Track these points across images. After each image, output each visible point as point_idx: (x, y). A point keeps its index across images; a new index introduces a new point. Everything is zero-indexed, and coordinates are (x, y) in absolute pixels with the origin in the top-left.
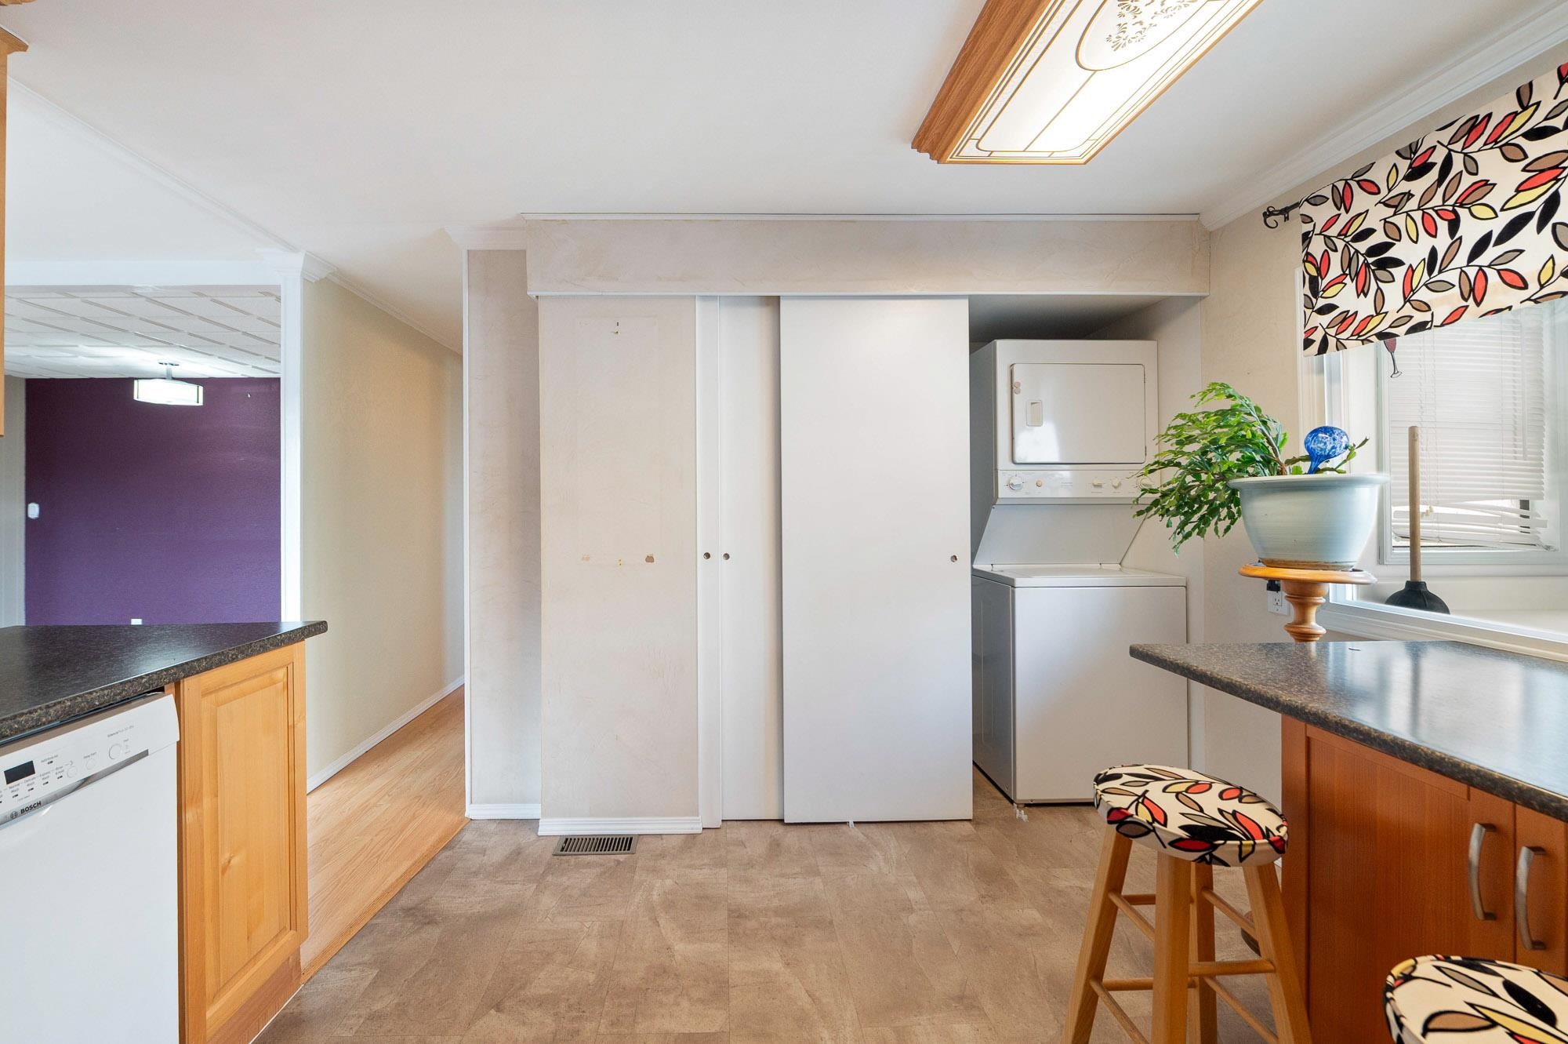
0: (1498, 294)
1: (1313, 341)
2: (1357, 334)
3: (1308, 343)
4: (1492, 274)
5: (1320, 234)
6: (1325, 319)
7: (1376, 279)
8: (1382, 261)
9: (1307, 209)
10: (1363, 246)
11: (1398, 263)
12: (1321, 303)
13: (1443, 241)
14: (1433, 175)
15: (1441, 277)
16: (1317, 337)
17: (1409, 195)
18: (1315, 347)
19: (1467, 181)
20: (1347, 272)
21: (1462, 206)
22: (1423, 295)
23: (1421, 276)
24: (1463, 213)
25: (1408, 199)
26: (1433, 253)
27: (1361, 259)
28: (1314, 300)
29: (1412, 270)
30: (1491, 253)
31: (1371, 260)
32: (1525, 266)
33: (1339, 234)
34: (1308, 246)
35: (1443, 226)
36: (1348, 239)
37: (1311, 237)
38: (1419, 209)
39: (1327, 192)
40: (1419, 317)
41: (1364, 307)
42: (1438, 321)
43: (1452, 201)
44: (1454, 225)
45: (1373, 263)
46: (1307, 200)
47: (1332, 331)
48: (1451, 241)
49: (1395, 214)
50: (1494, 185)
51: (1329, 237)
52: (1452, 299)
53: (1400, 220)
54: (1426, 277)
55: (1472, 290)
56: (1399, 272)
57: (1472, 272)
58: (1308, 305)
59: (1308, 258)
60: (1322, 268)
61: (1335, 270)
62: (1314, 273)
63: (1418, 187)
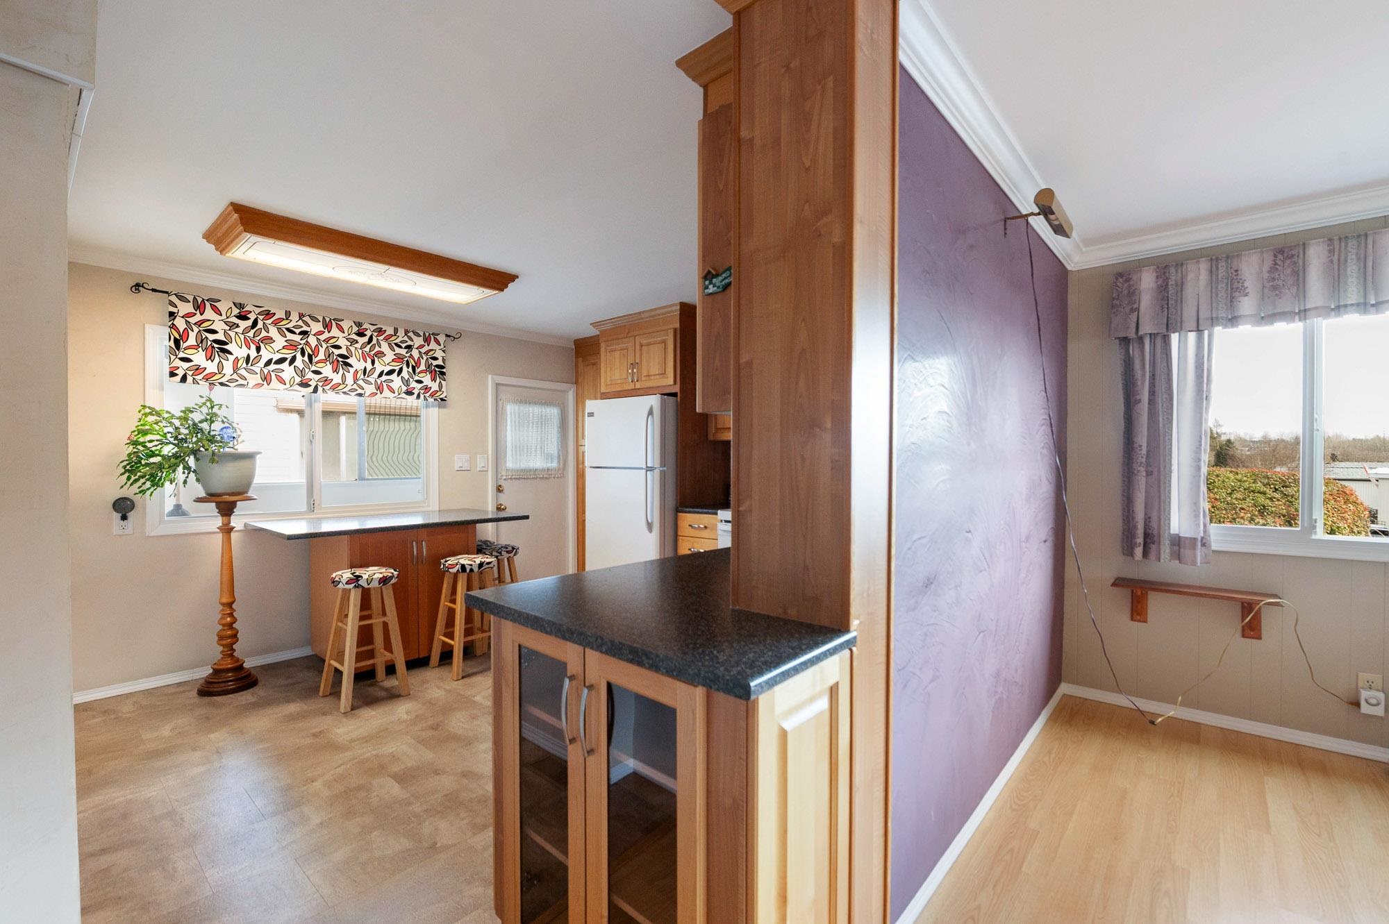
0: (275, 382)
1: (177, 375)
2: (207, 378)
3: (172, 374)
4: (273, 374)
5: (182, 317)
6: (186, 365)
7: (219, 356)
8: (222, 348)
9: (174, 299)
10: (211, 337)
11: (230, 353)
12: (181, 355)
13: (253, 353)
14: (249, 323)
15: (251, 368)
16: (180, 373)
17: (238, 326)
18: (178, 378)
19: (264, 334)
20: (200, 345)
21: (262, 342)
22: (242, 372)
23: (242, 363)
24: (262, 345)
25: (237, 327)
26: (248, 356)
27: (209, 343)
28: (177, 352)
29: (237, 360)
30: (272, 367)
31: (216, 346)
32: (285, 376)
33: (195, 323)
34: (174, 319)
35: (253, 347)
36: (201, 329)
37: (176, 317)
38: (243, 334)
39: (191, 298)
40: (241, 382)
41: (211, 367)
42: (250, 385)
43: (258, 338)
44: (258, 349)
45: (218, 348)
46: (175, 294)
47: (191, 373)
48: (257, 355)
49: (230, 330)
50: (274, 341)
51: (189, 322)
52: (257, 379)
53: (232, 334)
54: (245, 365)
55: (265, 378)
56: (231, 358)
57: (266, 371)
58: (171, 352)
59: (173, 326)
60: (184, 336)
61: (192, 341)
62: (178, 337)
63: (244, 324)
